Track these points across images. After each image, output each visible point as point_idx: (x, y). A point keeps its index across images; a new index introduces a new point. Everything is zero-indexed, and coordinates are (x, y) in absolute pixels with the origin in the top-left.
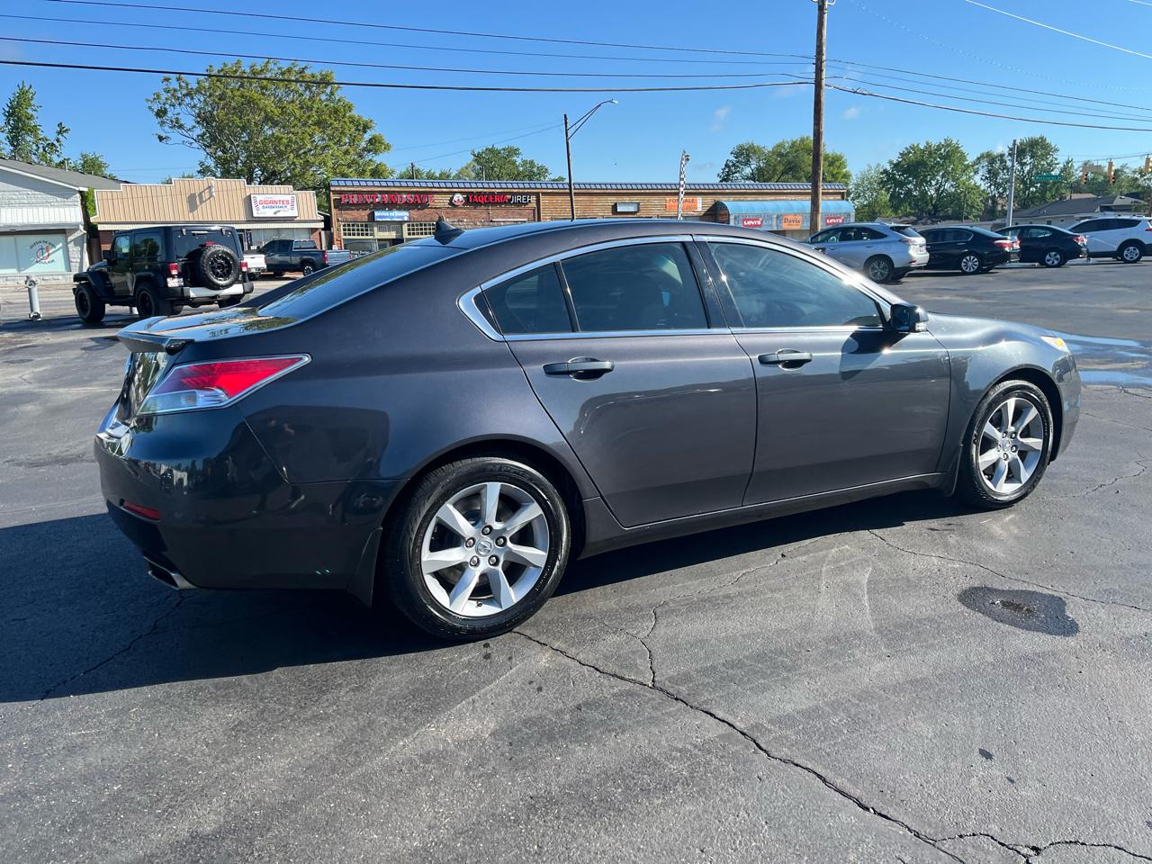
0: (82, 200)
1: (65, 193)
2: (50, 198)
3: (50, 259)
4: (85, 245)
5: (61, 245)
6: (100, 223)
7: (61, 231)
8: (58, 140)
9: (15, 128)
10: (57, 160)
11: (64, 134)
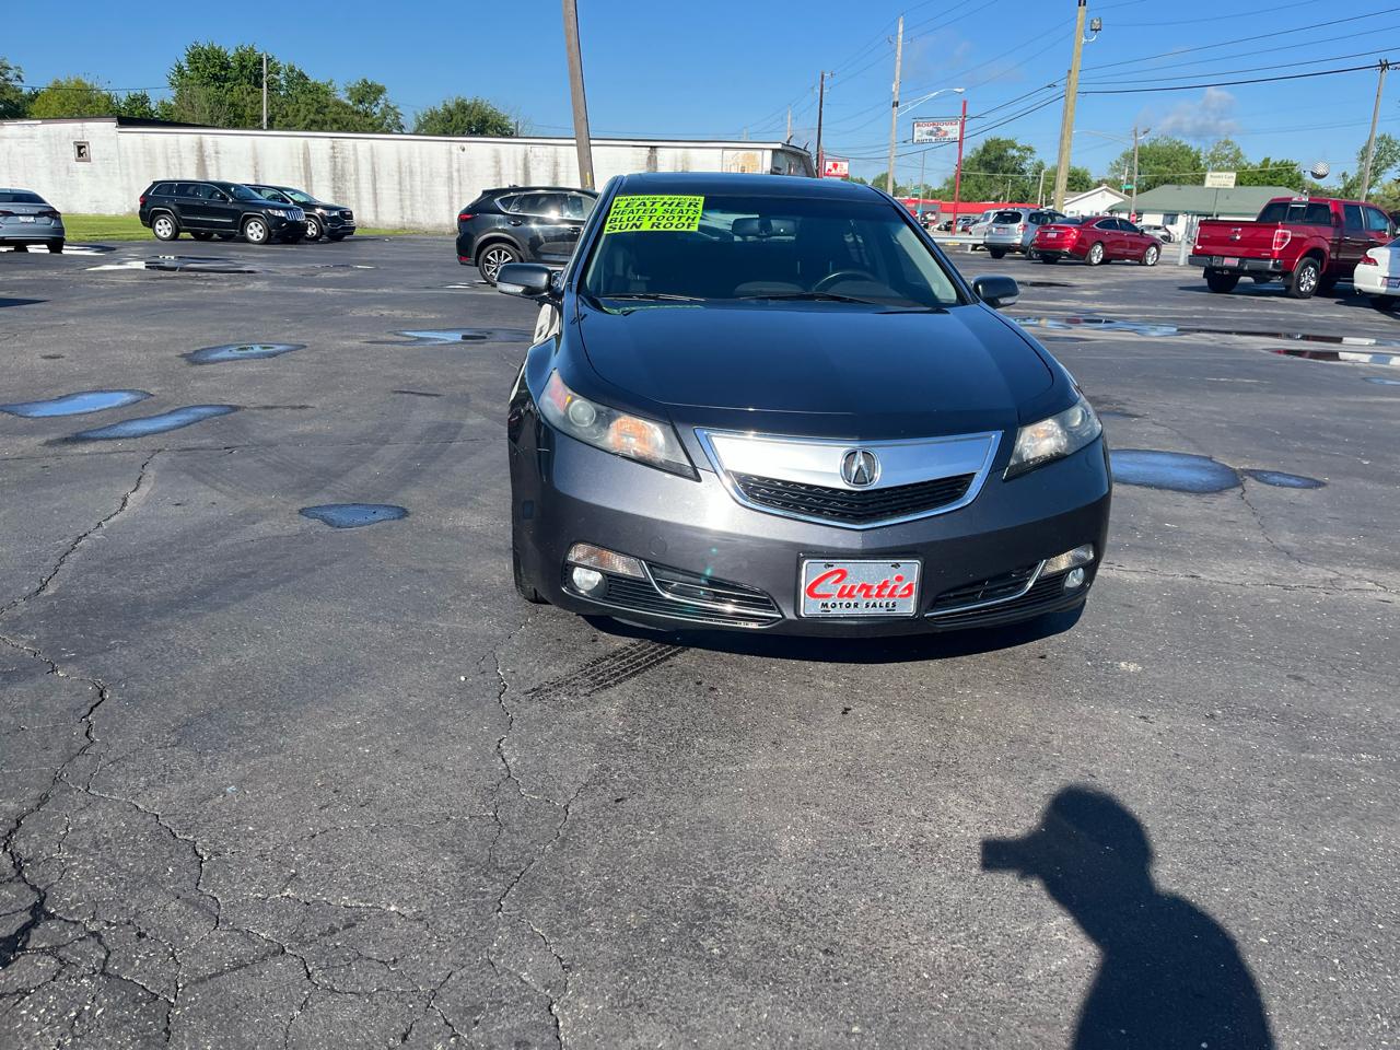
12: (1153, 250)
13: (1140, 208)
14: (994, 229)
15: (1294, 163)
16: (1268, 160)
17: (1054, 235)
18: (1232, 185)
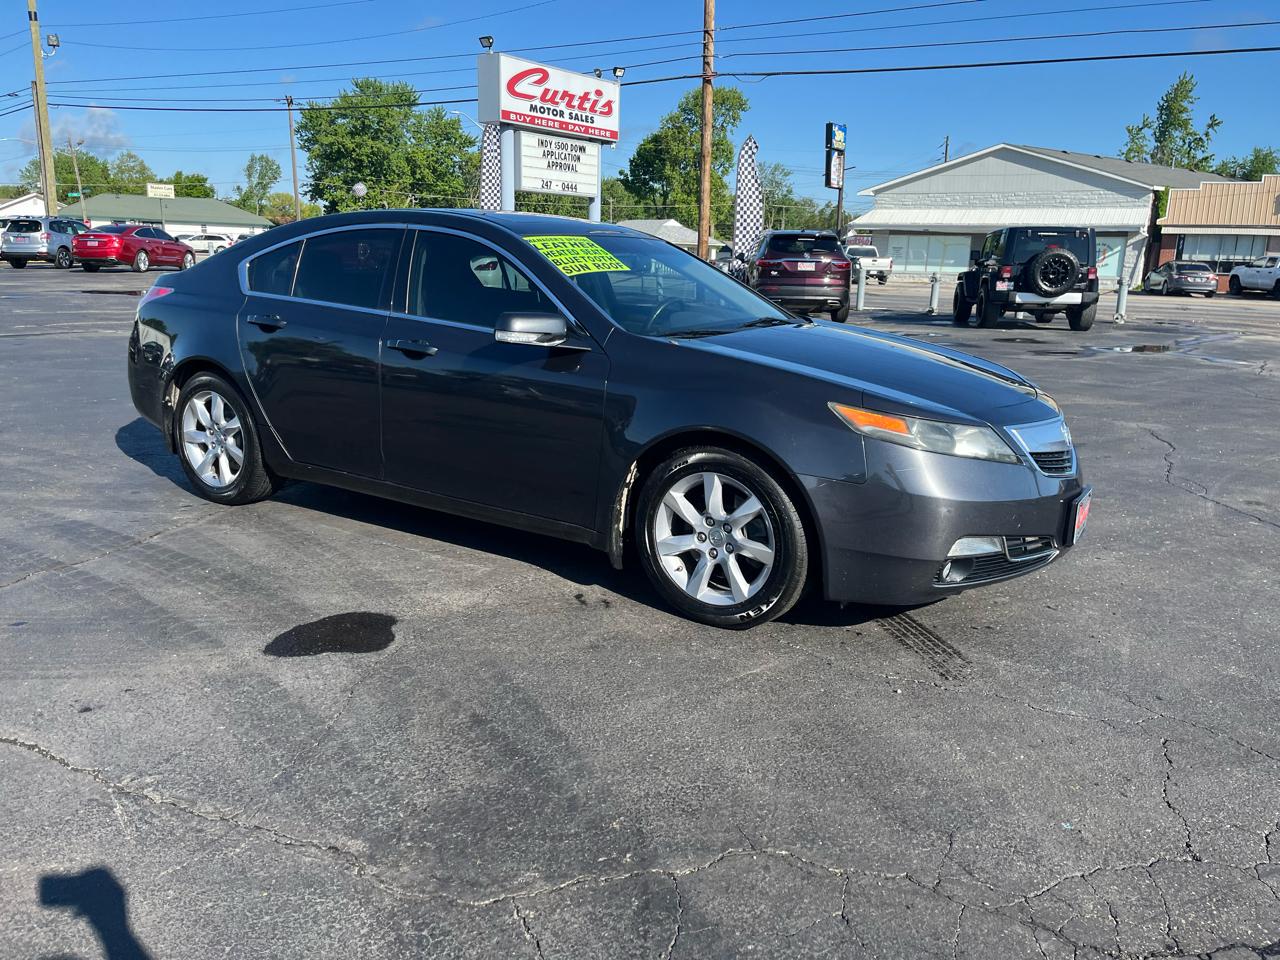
0: (1154, 201)
1: (1136, 192)
2: (1121, 198)
3: (1104, 263)
4: (1144, 249)
5: (1119, 248)
6: (1166, 226)
7: (1123, 234)
8: (1207, 134)
9: (1164, 122)
10: (1200, 155)
11: (1215, 128)
12: (189, 257)
13: (90, 214)
14: (12, 239)
15: (205, 177)
16: (179, 174)
17: (96, 244)
18: (172, 196)
